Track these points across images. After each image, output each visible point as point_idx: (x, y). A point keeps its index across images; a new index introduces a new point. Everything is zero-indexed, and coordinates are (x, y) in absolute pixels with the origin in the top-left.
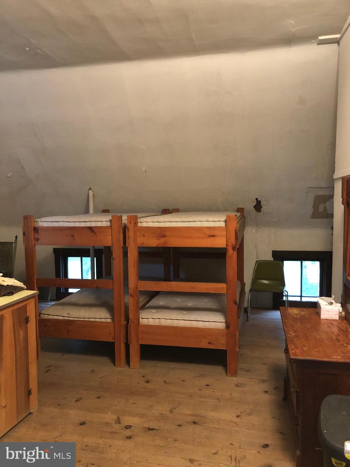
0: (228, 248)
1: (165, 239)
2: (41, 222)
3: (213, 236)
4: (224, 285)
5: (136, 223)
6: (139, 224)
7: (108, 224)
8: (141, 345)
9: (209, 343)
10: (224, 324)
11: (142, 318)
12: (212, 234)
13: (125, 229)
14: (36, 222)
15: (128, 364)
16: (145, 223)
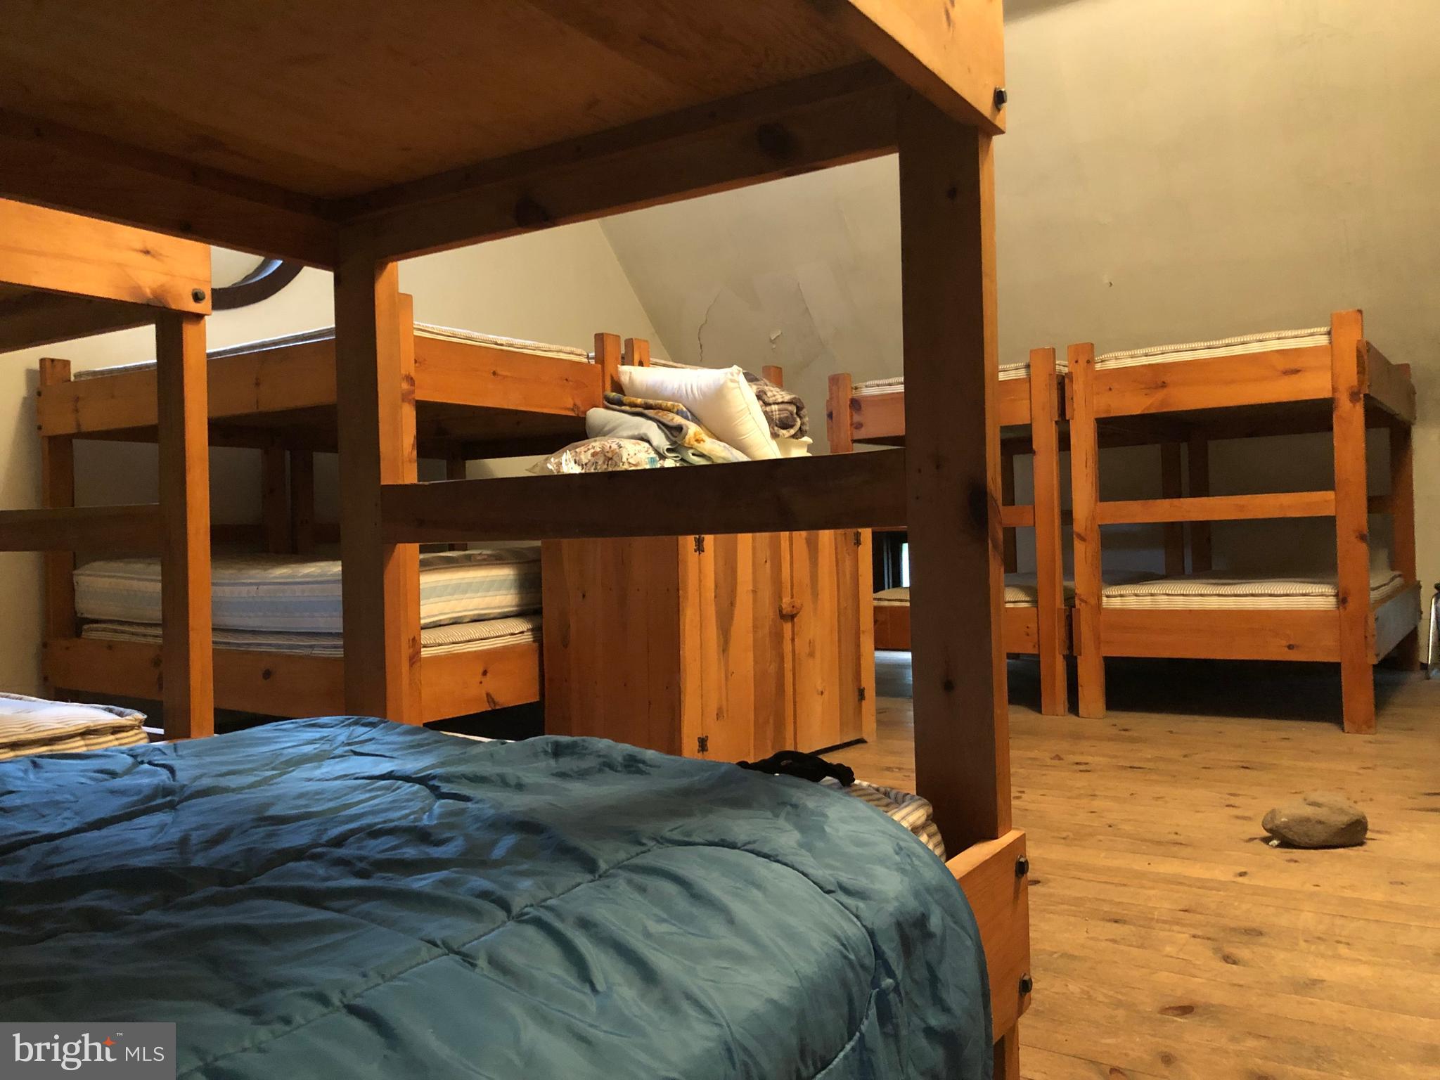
0: (1337, 395)
1: (1165, 391)
2: (866, 387)
3: (1297, 371)
4: (1330, 495)
5: (1090, 362)
6: (1099, 367)
7: (1022, 374)
8: (1106, 659)
9: (1290, 647)
10: (1332, 600)
11: (1108, 596)
12: (1293, 366)
13: (1062, 383)
14: (856, 388)
15: (1073, 707)
16: (1114, 361)
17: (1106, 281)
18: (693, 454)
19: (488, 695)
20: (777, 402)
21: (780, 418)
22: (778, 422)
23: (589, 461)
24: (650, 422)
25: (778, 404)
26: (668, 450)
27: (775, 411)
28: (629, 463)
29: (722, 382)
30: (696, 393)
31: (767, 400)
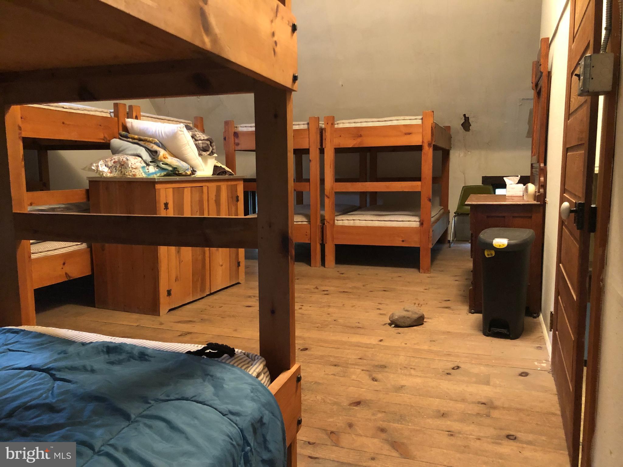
0: (423, 144)
1: (361, 138)
2: (241, 127)
3: (410, 133)
4: (419, 183)
5: (333, 124)
6: (336, 126)
8: (336, 245)
9: (403, 241)
10: (418, 223)
11: (337, 220)
12: (408, 131)
13: (322, 132)
14: (236, 127)
15: (323, 264)
16: (342, 124)
17: (341, 83)
18: (163, 164)
19: (66, 274)
20: (201, 139)
21: (202, 147)
22: (202, 149)
23: (113, 165)
24: (142, 148)
25: (201, 140)
26: (151, 162)
27: (201, 143)
28: (132, 168)
29: (176, 131)
30: (164, 135)
31: (196, 138)
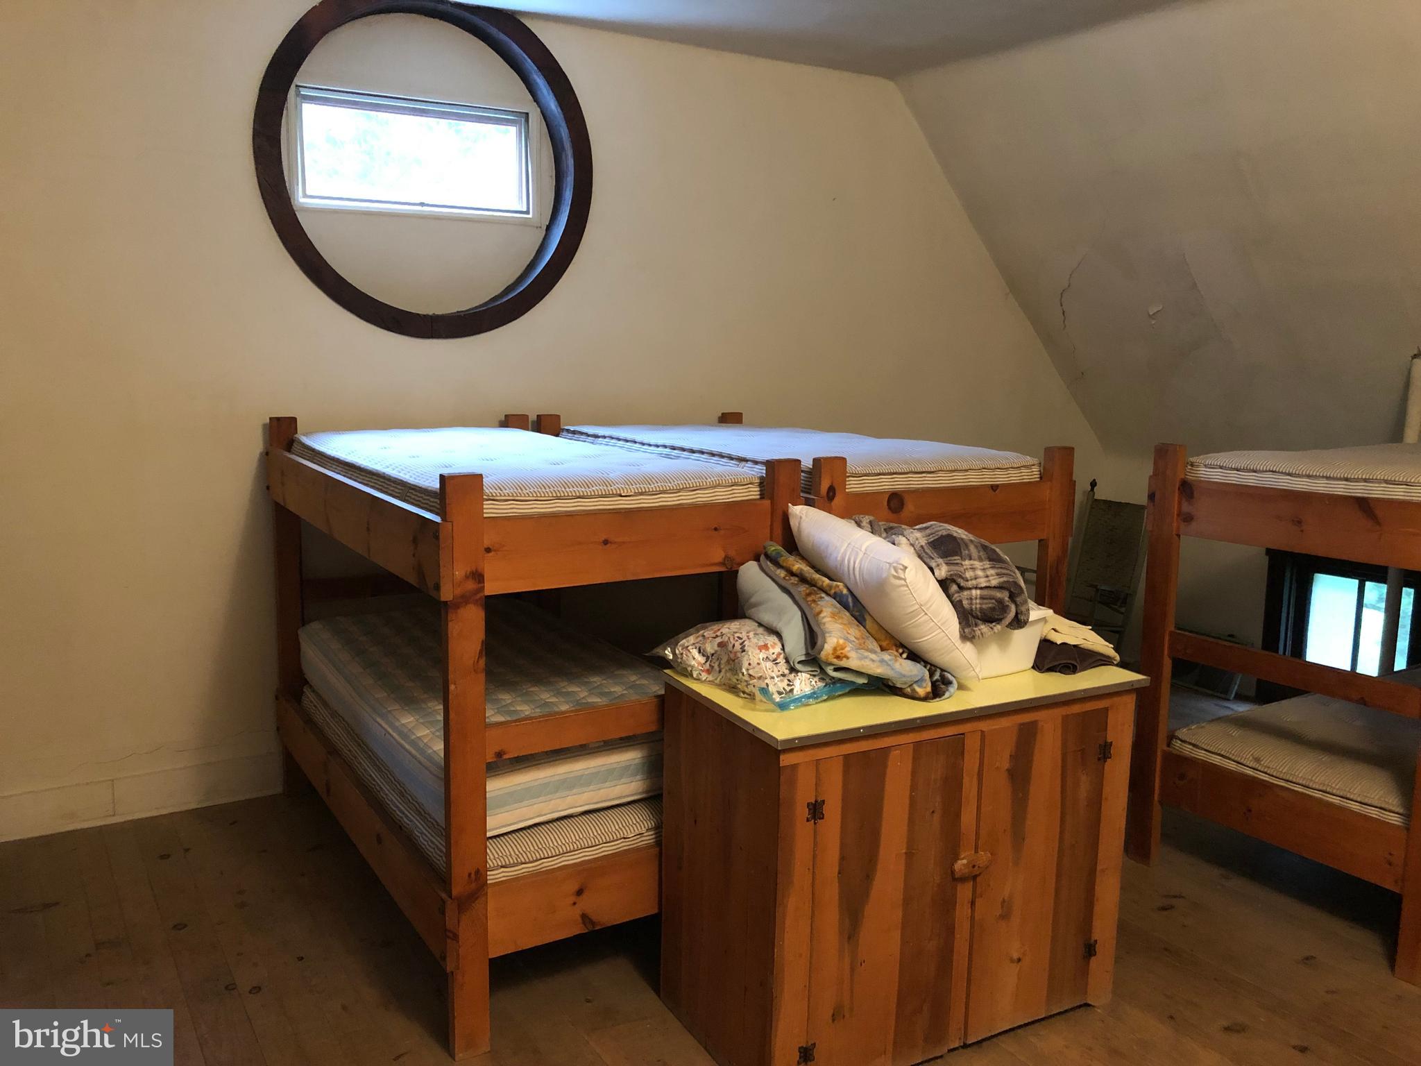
2: (1206, 466)
14: (1192, 465)
18: (836, 670)
19: (584, 917)
20: (979, 586)
21: (981, 609)
22: (979, 614)
23: (716, 652)
25: (981, 588)
26: (802, 660)
27: (976, 598)
29: (884, 575)
30: (858, 578)
31: (963, 583)
